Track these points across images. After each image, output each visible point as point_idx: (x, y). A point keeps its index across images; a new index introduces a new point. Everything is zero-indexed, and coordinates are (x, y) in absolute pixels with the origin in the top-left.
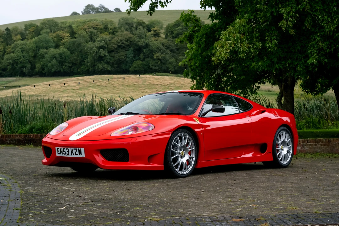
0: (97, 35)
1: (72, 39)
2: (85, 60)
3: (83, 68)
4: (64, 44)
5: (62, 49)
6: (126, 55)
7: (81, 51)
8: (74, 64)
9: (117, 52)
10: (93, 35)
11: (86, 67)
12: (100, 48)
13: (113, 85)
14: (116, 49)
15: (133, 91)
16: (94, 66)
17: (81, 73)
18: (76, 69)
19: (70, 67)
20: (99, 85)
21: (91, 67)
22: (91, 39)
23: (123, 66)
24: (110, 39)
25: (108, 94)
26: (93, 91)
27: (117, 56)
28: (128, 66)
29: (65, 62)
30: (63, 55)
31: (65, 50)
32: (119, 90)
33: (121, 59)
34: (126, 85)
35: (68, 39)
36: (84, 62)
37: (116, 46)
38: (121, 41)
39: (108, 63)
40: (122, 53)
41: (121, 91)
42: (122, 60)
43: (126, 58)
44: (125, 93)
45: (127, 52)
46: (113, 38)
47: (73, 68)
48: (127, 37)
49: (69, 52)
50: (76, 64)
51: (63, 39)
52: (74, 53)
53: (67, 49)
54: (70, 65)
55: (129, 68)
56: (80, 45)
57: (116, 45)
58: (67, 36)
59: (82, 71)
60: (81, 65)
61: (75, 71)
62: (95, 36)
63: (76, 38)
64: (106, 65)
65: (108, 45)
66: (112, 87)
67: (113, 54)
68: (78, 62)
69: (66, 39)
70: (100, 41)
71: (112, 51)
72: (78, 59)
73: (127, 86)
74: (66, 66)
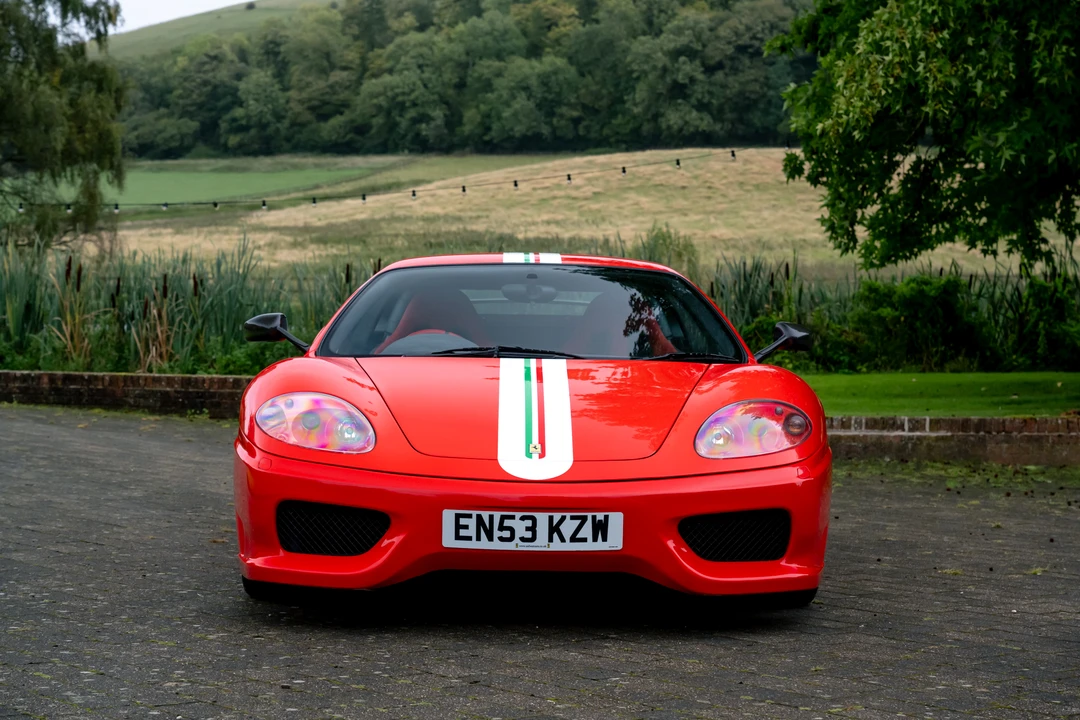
0: (670, 12)
1: (584, 25)
2: (626, 98)
3: (619, 125)
4: (557, 41)
5: (550, 61)
6: (767, 78)
7: (614, 67)
8: (590, 110)
9: (735, 71)
10: (656, 12)
11: (628, 122)
12: (675, 54)
13: (708, 184)
14: (732, 59)
15: (774, 206)
16: (656, 117)
17: (612, 140)
18: (597, 127)
19: (576, 121)
20: (662, 185)
21: (648, 120)
22: (650, 23)
23: (756, 119)
24: (713, 24)
25: (686, 215)
26: (637, 204)
27: (734, 84)
28: (771, 118)
29: (559, 103)
30: (553, 78)
31: (560, 62)
32: (727, 200)
33: (747, 94)
34: (754, 186)
35: (571, 23)
36: (624, 102)
37: (730, 50)
38: (748, 29)
39: (701, 107)
40: (753, 71)
41: (733, 205)
42: (753, 96)
43: (765, 89)
44: (745, 213)
45: (771, 69)
46: (722, 21)
47: (585, 123)
48: (770, 17)
49: (573, 70)
50: (596, 112)
51: (556, 25)
52: (590, 73)
53: (565, 61)
54: (575, 114)
55: (776, 125)
56: (609, 45)
57: (729, 43)
58: (570, 17)
59: (618, 133)
60: (614, 115)
61: (593, 135)
62: (663, 15)
63: (597, 21)
64: (694, 114)
65: (704, 46)
66: (704, 192)
67: (719, 76)
68: (604, 102)
69: (565, 25)
70: (679, 31)
71: (720, 66)
72: (604, 92)
73: (757, 187)
74: (562, 116)
